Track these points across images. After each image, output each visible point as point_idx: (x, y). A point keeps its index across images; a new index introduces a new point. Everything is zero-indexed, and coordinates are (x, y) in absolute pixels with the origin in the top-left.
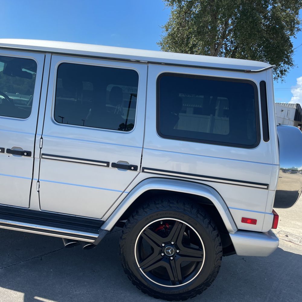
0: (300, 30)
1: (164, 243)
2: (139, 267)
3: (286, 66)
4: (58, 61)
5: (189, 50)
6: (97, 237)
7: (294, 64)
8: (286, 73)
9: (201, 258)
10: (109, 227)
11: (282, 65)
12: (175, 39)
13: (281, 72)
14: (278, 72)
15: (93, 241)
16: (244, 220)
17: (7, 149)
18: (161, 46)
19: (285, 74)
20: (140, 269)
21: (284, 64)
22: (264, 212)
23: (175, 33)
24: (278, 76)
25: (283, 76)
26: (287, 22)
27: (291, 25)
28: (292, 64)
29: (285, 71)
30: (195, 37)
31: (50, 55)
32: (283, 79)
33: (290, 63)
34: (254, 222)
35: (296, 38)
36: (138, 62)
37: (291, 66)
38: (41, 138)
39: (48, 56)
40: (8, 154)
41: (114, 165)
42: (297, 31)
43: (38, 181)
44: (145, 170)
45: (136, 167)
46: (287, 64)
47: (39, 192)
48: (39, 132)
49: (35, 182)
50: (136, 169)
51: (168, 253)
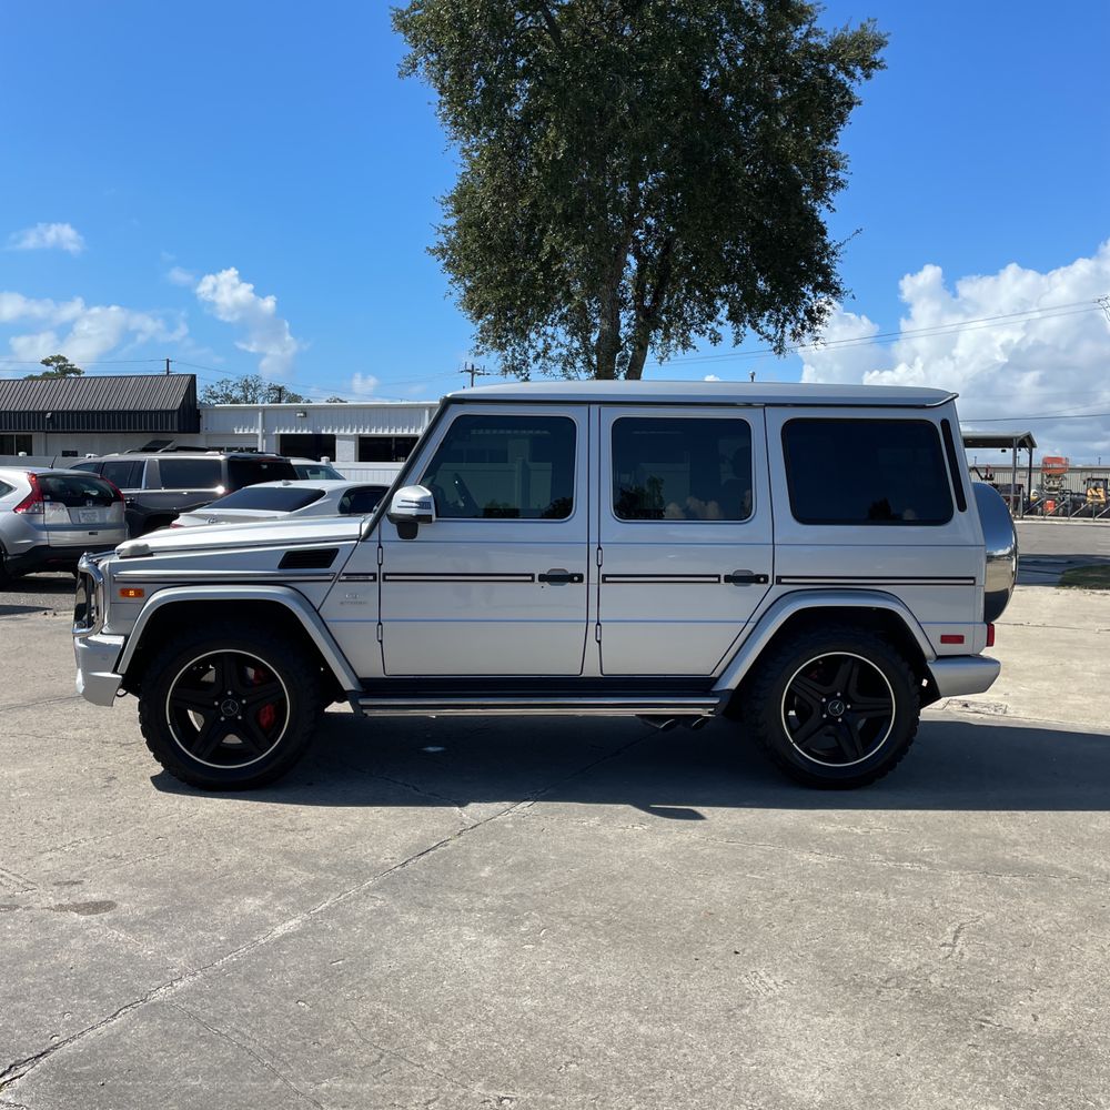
0: (843, 186)
1: (825, 696)
2: (792, 741)
3: (821, 295)
4: (612, 415)
5: (537, 270)
6: (716, 702)
7: (841, 289)
8: (825, 318)
9: (887, 709)
10: (733, 682)
11: (810, 294)
13: (809, 312)
14: (801, 315)
15: (712, 710)
16: (945, 639)
17: (540, 576)
18: (444, 258)
19: (821, 322)
20: (794, 744)
21: (814, 291)
22: (972, 620)
23: (487, 219)
24: (803, 327)
25: (818, 327)
26: (802, 165)
27: (815, 172)
28: (836, 288)
29: (820, 310)
30: (556, 230)
31: (597, 406)
32: (817, 334)
33: (832, 287)
34: (959, 639)
35: (834, 209)
36: (749, 405)
37: (834, 295)
38: (600, 548)
39: (594, 408)
40: (542, 584)
41: (728, 579)
42: (833, 188)
43: (598, 624)
44: (783, 580)
45: (766, 577)
46: (822, 290)
47: (599, 642)
48: (594, 538)
49: (592, 626)
50: (766, 581)
51: (835, 711)
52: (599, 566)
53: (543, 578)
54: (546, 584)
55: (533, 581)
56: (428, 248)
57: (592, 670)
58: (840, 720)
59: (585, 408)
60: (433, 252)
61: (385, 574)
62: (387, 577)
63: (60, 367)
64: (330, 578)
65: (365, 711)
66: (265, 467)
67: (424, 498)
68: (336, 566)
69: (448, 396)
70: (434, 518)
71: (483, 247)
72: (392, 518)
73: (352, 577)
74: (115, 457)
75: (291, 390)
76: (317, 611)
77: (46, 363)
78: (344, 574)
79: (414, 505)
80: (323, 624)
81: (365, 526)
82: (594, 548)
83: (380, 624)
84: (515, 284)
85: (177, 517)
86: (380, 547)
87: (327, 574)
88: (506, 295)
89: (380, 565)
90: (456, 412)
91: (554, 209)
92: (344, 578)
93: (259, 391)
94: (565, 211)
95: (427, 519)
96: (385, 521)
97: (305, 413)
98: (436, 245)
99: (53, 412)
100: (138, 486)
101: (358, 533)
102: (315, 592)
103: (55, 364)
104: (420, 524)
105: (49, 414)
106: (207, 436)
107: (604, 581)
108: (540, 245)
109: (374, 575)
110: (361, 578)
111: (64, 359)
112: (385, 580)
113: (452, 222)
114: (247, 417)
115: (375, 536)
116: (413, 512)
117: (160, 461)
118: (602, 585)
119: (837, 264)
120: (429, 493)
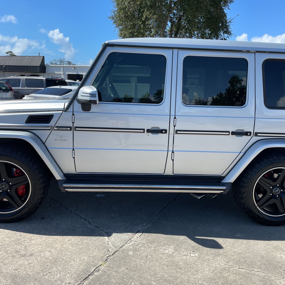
0: (233, 2)
1: (272, 186)
2: (257, 205)
3: (226, 35)
5: (141, 24)
6: (225, 188)
7: (232, 33)
10: (232, 179)
11: (222, 34)
12: (128, 14)
15: (222, 192)
17: (147, 130)
18: (113, 20)
20: (257, 207)
23: (126, 7)
28: (230, 33)
29: (225, 39)
30: (147, 10)
31: (177, 50)
33: (229, 32)
35: (230, 9)
36: (248, 52)
37: (229, 35)
38: (175, 118)
39: (175, 51)
40: (148, 134)
41: (233, 133)
42: (230, 3)
43: (173, 152)
44: (258, 135)
45: (250, 133)
46: (226, 33)
47: (173, 160)
48: (173, 113)
49: (170, 153)
50: (250, 135)
51: (276, 192)
52: (175, 126)
53: (149, 131)
54: (150, 134)
55: (144, 132)
56: (108, 17)
57: (169, 172)
58: (277, 196)
59: (171, 51)
60: (110, 18)
61: (76, 127)
62: (77, 129)
63: (11, 54)
64: (50, 128)
65: (66, 190)
66: (57, 82)
67: (93, 92)
68: (52, 123)
69: (106, 42)
70: (98, 102)
71: (125, 16)
72: (79, 101)
73: (60, 128)
74: (12, 77)
75: (73, 63)
76: (44, 144)
77: (7, 53)
78: (57, 127)
79: (88, 95)
80: (47, 150)
81: (67, 104)
82: (172, 118)
83: (73, 150)
84: (134, 29)
85: (24, 96)
86: (73, 114)
87: (48, 127)
88: (132, 32)
89: (73, 123)
90: (110, 51)
91: (147, 4)
92: (56, 129)
93: (64, 63)
94: (150, 5)
95: (95, 102)
96: (75, 102)
97: (75, 68)
98: (111, 16)
99: (5, 66)
100: (19, 86)
101: (63, 107)
102: (43, 134)
103: (9, 53)
104: (92, 104)
105: (4, 66)
106: (48, 74)
107: (176, 133)
108: (142, 16)
109: (70, 127)
110: (64, 129)
111: (12, 52)
112: (75, 130)
113: (116, 9)
114: (58, 68)
115: (71, 109)
116: (88, 99)
117: (26, 79)
118: (175, 135)
119: (231, 25)
120: (96, 90)
